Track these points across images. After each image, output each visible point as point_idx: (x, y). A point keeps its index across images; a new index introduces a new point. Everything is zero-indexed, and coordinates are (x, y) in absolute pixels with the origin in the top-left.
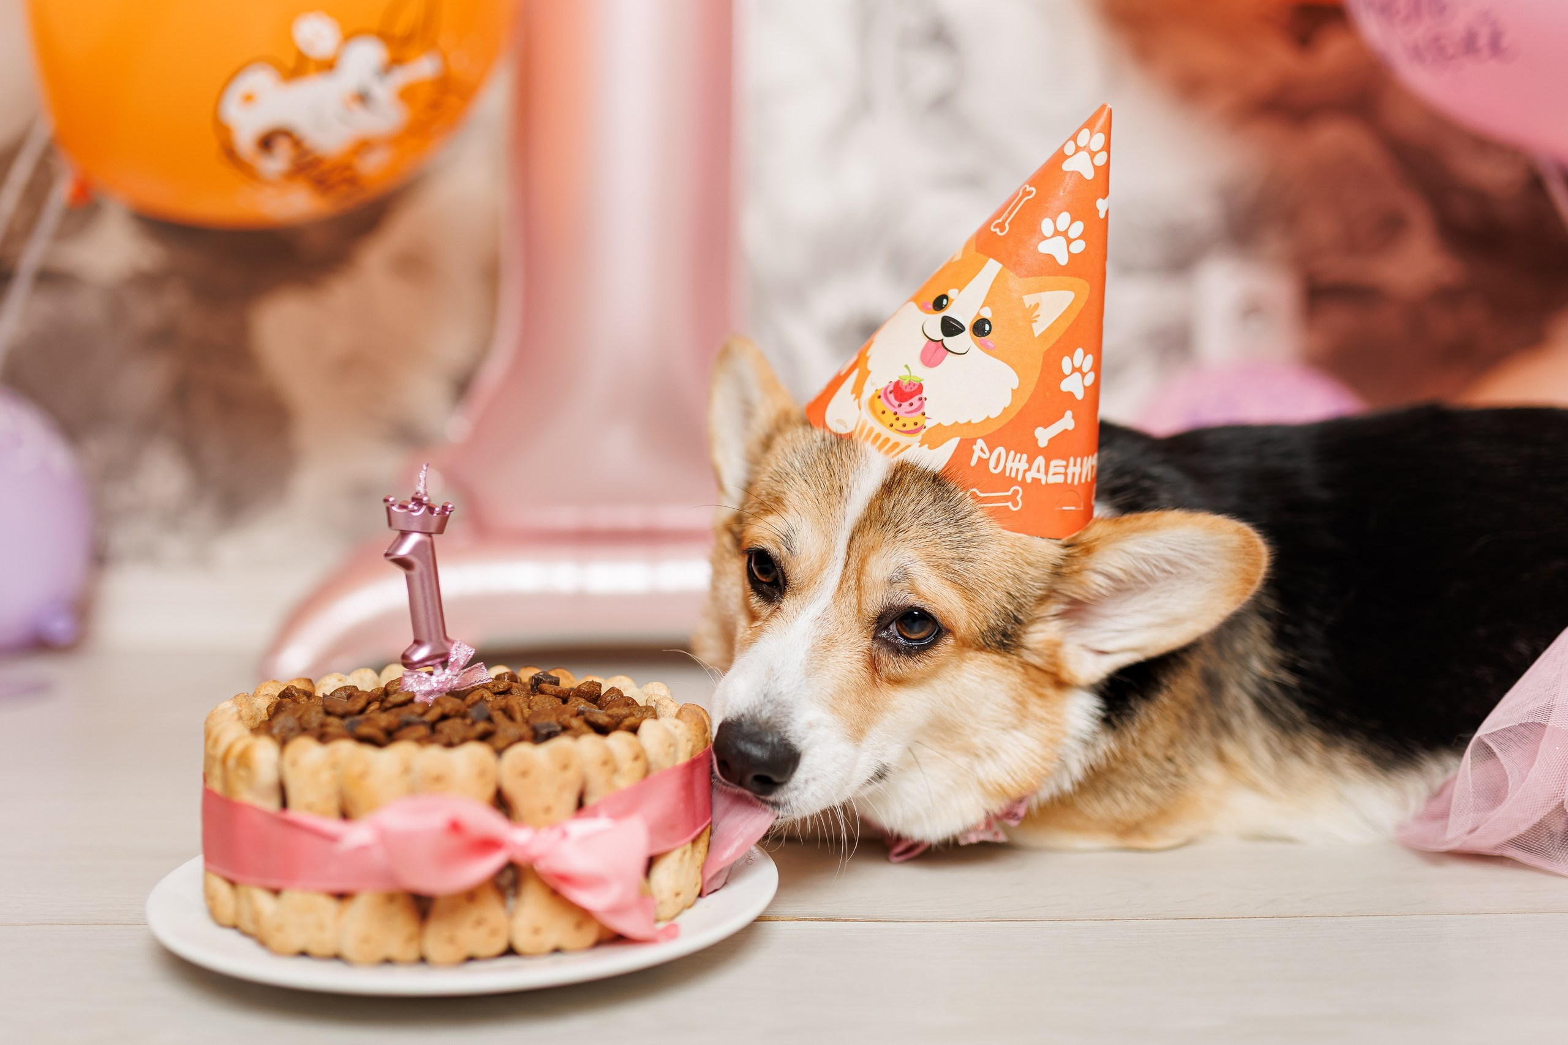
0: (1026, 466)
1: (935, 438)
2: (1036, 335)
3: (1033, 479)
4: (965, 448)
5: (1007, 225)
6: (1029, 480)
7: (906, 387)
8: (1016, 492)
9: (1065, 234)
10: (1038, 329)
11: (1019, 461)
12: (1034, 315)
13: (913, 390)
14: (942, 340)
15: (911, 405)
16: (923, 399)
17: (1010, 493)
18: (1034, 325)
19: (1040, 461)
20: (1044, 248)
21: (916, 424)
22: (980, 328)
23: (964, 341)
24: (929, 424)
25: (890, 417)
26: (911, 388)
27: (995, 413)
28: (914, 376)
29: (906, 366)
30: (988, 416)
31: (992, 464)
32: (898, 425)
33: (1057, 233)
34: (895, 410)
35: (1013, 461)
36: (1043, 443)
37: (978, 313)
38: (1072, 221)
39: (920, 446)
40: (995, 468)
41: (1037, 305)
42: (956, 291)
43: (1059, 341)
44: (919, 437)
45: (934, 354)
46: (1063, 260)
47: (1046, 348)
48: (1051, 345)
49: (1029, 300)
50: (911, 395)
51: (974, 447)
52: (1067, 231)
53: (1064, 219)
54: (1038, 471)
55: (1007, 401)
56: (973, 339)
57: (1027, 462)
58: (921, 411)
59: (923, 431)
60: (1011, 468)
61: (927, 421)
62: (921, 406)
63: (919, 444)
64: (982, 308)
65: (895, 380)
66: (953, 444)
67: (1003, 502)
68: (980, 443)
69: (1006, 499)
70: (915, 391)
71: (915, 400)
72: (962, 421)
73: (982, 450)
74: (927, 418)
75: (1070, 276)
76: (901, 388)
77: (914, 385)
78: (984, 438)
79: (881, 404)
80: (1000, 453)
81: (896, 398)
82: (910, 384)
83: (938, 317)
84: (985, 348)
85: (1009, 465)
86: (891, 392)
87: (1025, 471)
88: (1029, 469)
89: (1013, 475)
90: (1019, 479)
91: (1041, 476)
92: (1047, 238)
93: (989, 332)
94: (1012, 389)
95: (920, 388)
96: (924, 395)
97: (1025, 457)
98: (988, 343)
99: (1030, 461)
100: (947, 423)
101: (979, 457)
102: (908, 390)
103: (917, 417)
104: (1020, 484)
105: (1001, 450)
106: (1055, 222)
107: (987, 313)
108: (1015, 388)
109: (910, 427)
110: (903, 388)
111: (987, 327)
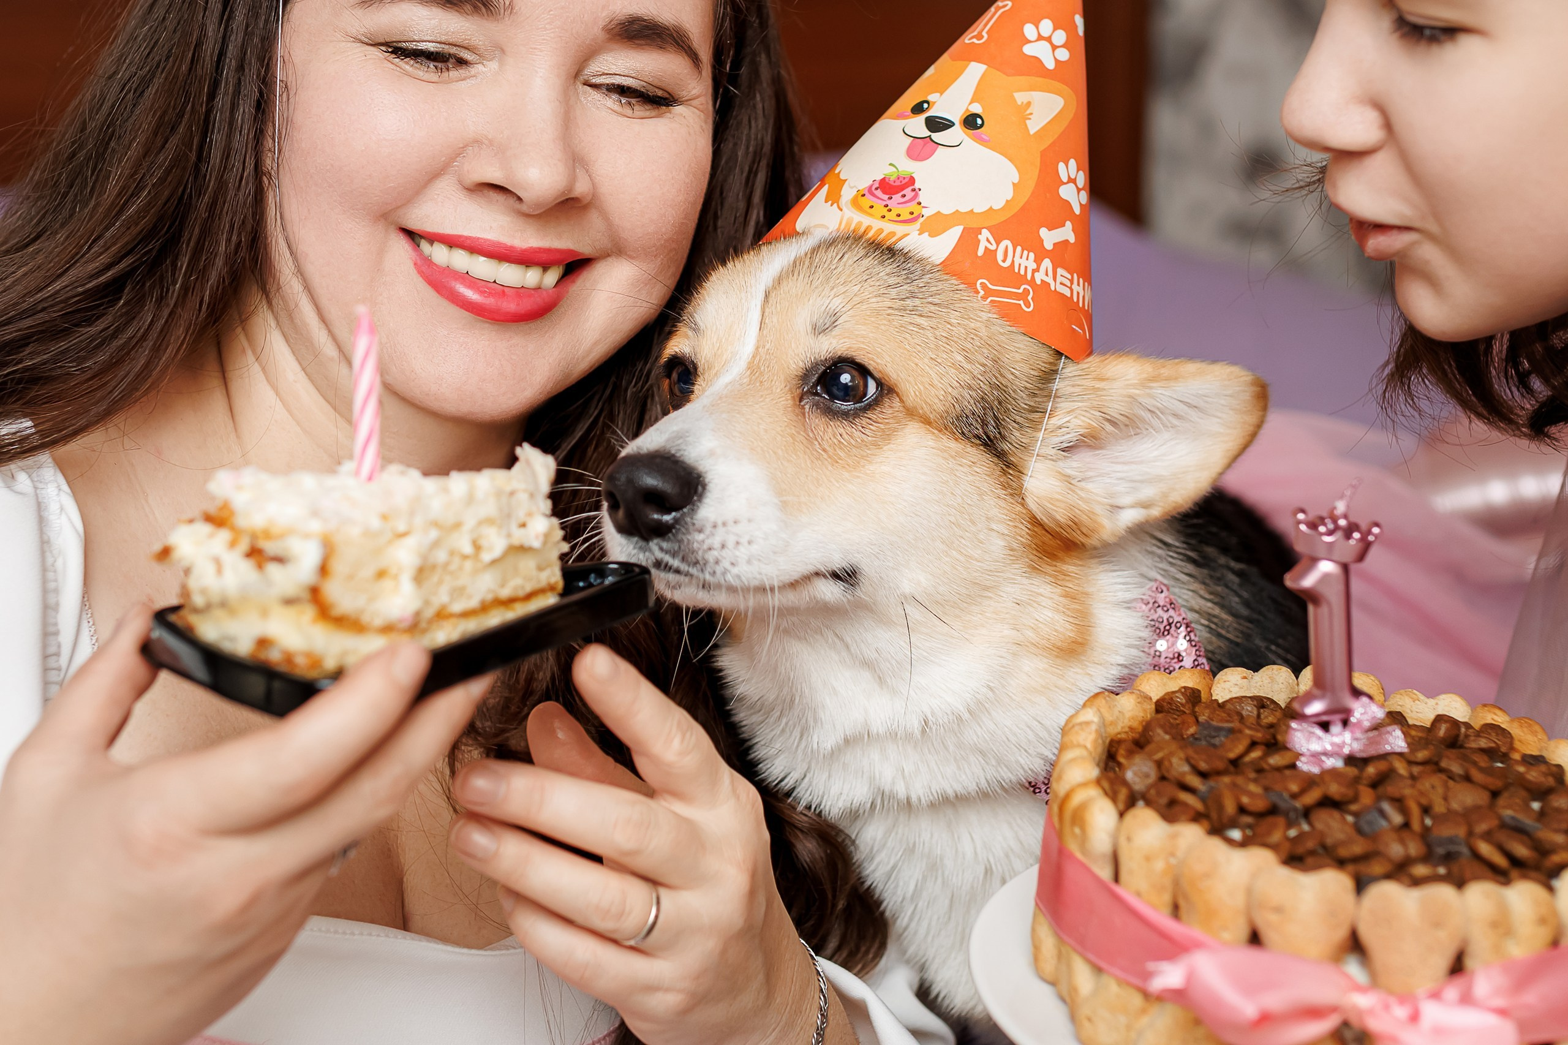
0: (1034, 266)
1: (936, 225)
2: (1032, 132)
3: (1042, 281)
4: (969, 237)
5: (984, 34)
6: (1038, 282)
7: (895, 182)
8: (1026, 291)
9: (1049, 39)
10: (1034, 125)
11: (1027, 259)
12: (1028, 112)
13: (903, 183)
14: (930, 136)
15: (904, 196)
16: (917, 190)
17: (1020, 291)
18: (1028, 122)
19: (1047, 263)
20: (1028, 50)
21: (912, 213)
22: (971, 122)
23: (956, 134)
24: (927, 213)
25: (880, 209)
26: (901, 182)
27: (998, 205)
28: (902, 171)
29: (891, 164)
30: (991, 207)
31: (1000, 256)
32: (892, 215)
33: (1040, 38)
34: (885, 203)
35: (1021, 258)
36: (1049, 246)
37: (967, 109)
38: (1055, 29)
39: (919, 235)
40: (1004, 261)
41: (1029, 104)
42: (938, 94)
43: (1054, 143)
44: (917, 225)
45: (920, 149)
46: (1050, 65)
47: (1042, 148)
48: (1046, 146)
49: (1021, 97)
50: (902, 188)
51: (980, 237)
52: (1050, 37)
53: (1046, 26)
54: (1047, 275)
55: (1009, 195)
56: (964, 132)
57: (1035, 261)
58: (917, 201)
59: (921, 220)
60: (1020, 265)
61: (924, 209)
62: (916, 196)
63: (918, 232)
64: (970, 104)
65: (879, 177)
66: (956, 232)
67: (1014, 299)
68: (985, 234)
69: (1018, 296)
70: (906, 183)
71: (908, 191)
72: (963, 210)
73: (988, 240)
74: (924, 207)
75: (1058, 81)
76: (888, 183)
77: (904, 178)
78: (989, 229)
79: (867, 202)
80: (1007, 247)
81: (885, 193)
82: (898, 178)
83: (921, 118)
84: (981, 140)
85: (1017, 261)
86: (876, 189)
87: (1034, 271)
88: (1037, 270)
89: (1022, 272)
90: (1029, 278)
91: (1049, 280)
92: (1030, 42)
93: (982, 125)
94: (1013, 183)
95: (912, 181)
96: (917, 186)
97: (1032, 255)
98: (982, 136)
99: (1038, 261)
100: (947, 211)
101: (986, 247)
102: (898, 183)
103: (913, 207)
104: (1028, 283)
105: (1006, 243)
106: (1037, 28)
107: (976, 109)
108: (1016, 181)
109: (906, 216)
110: (892, 183)
111: (979, 121)
